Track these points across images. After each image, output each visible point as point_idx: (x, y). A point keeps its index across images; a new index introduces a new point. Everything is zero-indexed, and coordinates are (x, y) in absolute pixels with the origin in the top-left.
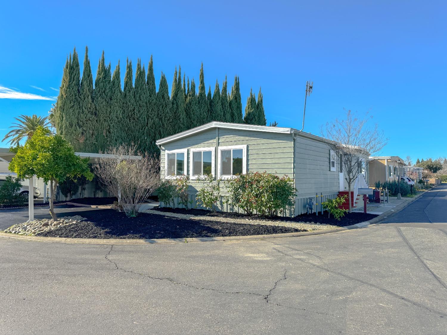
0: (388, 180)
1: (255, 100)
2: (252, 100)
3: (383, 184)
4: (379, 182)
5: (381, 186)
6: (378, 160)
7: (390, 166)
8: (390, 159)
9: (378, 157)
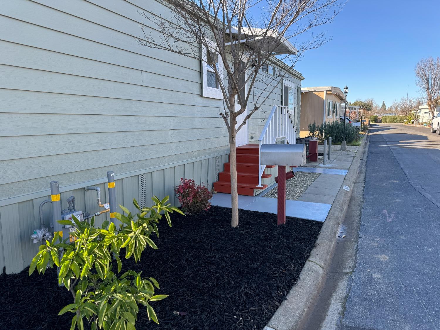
0: (327, 121)
3: (320, 126)
4: (314, 125)
5: (316, 129)
6: (314, 93)
7: (329, 101)
8: (331, 91)
9: (314, 88)
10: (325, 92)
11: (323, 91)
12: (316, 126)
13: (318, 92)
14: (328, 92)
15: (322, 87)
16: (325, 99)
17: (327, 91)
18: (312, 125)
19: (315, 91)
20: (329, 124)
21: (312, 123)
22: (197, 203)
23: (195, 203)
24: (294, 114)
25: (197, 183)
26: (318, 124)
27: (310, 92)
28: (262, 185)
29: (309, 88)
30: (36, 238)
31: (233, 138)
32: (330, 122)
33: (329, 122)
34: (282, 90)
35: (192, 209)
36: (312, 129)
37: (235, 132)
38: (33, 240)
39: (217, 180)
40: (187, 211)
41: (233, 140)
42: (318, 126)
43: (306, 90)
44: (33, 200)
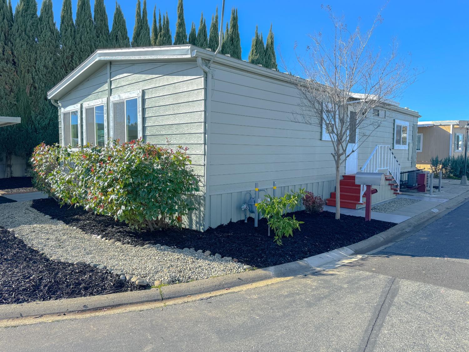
1: (261, 42)
2: (258, 43)
4: (437, 158)
5: (439, 163)
6: (440, 127)
7: (457, 134)
8: (458, 125)
9: (440, 122)
10: (451, 126)
11: (450, 125)
12: (439, 160)
13: (444, 125)
14: (455, 126)
15: (448, 121)
16: (451, 133)
17: (453, 125)
18: (434, 159)
19: (441, 125)
20: (454, 159)
21: (435, 157)
22: (314, 207)
23: (313, 206)
24: (409, 149)
25: (315, 195)
26: (442, 158)
27: (434, 125)
28: (362, 202)
29: (433, 122)
30: (243, 208)
31: (338, 168)
32: (455, 157)
33: (453, 157)
34: (394, 129)
35: (311, 209)
36: (435, 163)
37: (339, 165)
38: (242, 209)
39: (330, 197)
40: (308, 211)
41: (338, 169)
42: (441, 160)
43: (431, 123)
44: (241, 192)
